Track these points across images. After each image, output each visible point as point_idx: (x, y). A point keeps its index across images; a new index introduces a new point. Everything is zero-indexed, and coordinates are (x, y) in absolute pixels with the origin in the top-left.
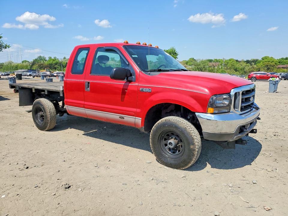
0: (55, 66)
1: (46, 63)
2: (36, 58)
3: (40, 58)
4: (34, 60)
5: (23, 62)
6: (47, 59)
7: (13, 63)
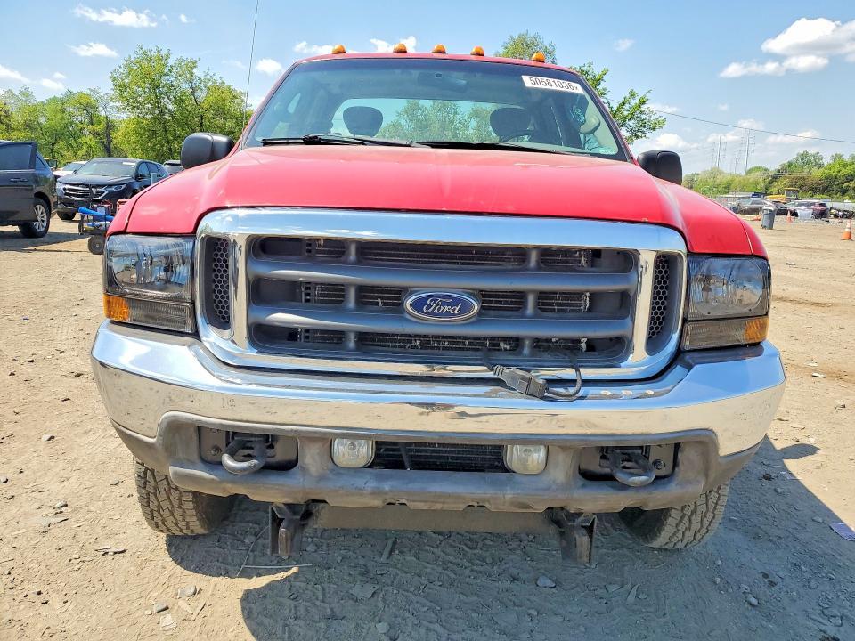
0: (847, 184)
1: (817, 173)
2: (790, 159)
3: (805, 160)
4: (784, 166)
5: (749, 172)
6: (827, 161)
7: (721, 173)
